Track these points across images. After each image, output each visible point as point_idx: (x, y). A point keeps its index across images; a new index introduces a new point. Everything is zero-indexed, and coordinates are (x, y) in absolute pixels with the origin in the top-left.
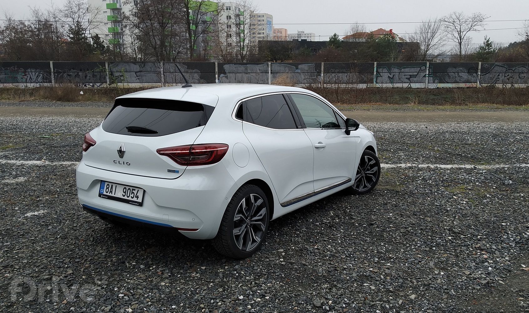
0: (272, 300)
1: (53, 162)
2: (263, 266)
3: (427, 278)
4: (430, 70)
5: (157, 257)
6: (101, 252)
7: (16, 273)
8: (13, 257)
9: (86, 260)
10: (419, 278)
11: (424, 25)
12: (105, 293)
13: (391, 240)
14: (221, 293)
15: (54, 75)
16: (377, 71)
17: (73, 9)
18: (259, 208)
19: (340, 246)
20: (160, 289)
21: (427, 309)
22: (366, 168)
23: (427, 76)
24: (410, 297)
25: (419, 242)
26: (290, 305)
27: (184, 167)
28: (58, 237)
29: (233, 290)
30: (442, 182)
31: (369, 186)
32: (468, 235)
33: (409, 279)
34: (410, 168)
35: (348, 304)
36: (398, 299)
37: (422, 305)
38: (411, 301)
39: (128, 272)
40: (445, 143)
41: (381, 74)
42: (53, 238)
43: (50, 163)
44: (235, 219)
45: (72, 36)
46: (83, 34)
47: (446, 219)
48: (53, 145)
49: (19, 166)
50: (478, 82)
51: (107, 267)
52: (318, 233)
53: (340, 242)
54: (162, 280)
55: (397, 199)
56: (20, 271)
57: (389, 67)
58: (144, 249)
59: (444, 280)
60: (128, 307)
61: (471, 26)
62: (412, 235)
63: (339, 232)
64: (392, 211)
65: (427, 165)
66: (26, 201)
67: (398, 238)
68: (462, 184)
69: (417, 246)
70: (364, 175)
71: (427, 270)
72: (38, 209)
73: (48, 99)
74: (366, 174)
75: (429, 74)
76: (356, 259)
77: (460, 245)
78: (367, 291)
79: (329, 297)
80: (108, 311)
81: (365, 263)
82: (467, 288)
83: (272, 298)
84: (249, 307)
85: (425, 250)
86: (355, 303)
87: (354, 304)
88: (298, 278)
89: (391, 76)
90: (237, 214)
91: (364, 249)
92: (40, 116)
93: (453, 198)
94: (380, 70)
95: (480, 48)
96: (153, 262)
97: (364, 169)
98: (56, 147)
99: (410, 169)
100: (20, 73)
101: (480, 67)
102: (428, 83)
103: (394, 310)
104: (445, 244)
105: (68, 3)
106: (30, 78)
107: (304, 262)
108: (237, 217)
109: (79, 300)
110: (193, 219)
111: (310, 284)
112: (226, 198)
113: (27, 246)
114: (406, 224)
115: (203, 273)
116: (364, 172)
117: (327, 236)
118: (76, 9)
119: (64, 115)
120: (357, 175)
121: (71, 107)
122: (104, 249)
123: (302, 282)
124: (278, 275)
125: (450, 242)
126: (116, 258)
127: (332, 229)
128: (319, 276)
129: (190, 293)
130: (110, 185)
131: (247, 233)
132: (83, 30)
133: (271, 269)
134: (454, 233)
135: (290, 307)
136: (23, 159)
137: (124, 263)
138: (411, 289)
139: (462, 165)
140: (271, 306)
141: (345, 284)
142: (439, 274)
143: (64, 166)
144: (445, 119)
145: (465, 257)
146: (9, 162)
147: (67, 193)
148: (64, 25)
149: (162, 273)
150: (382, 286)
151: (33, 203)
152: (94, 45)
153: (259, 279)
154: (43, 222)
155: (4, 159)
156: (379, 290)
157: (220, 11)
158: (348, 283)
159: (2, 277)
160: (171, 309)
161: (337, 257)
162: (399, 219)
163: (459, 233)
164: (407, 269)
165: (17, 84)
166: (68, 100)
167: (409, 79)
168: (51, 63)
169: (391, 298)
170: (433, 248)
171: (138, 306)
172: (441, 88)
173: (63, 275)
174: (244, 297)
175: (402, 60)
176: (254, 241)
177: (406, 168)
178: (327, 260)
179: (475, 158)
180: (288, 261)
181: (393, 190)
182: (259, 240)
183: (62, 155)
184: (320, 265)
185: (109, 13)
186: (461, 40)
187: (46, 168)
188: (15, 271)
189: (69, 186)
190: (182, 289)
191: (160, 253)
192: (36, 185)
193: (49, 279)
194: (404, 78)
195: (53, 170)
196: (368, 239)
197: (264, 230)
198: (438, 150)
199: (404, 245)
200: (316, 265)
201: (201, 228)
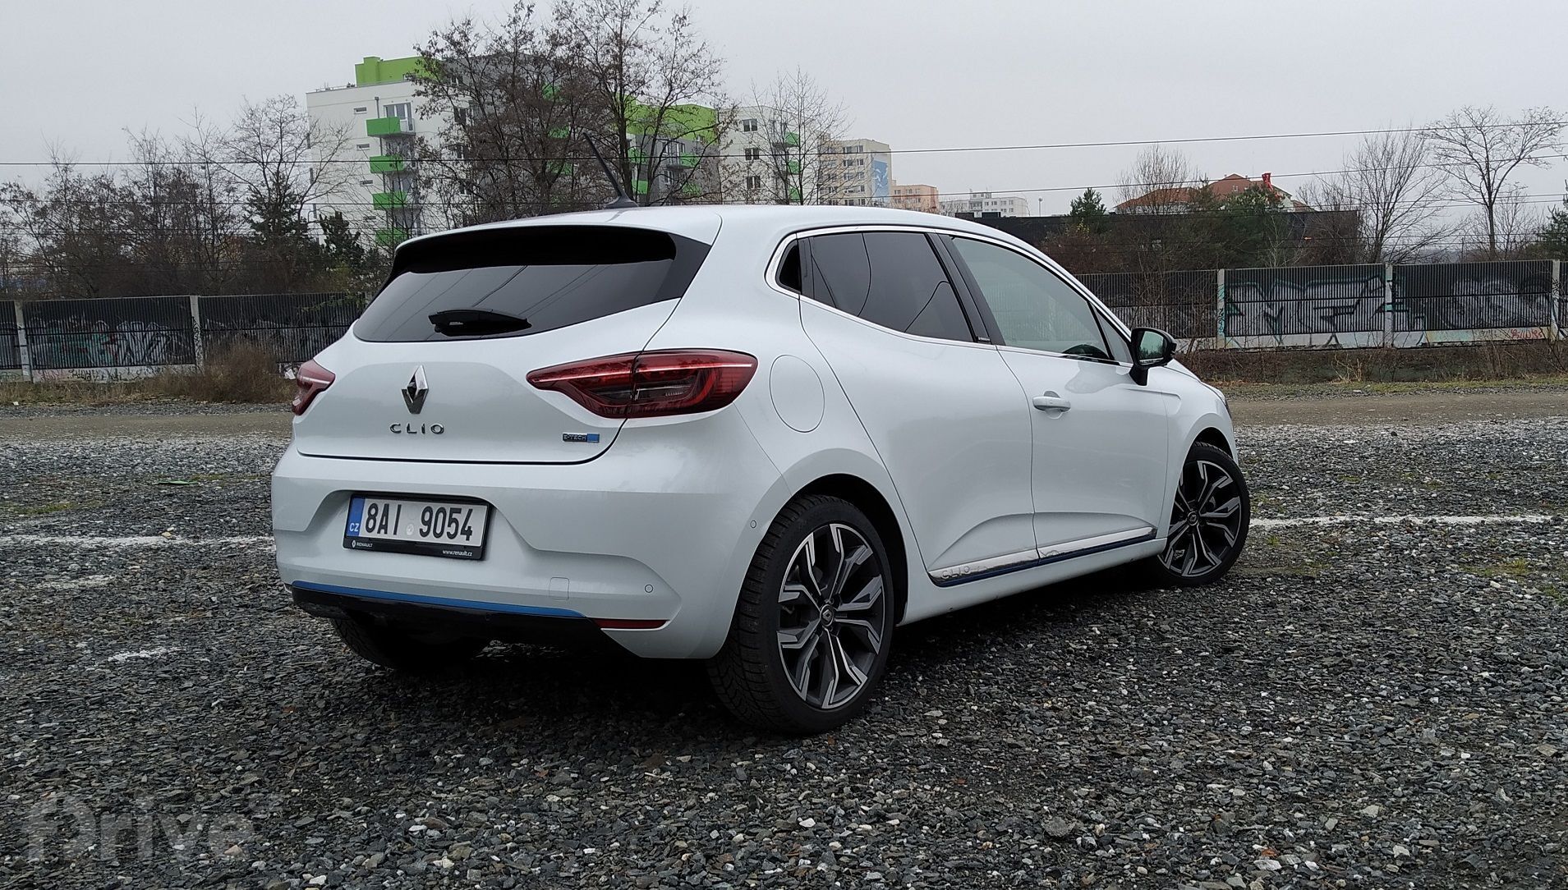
0: (907, 827)
1: (198, 538)
2: (878, 750)
3: (1418, 767)
4: (1398, 289)
5: (533, 739)
6: (351, 731)
7: (76, 789)
8: (68, 753)
9: (304, 752)
10: (1388, 769)
11: (1371, 151)
12: (365, 825)
13: (1293, 684)
14: (743, 815)
15: (202, 339)
16: (1227, 298)
17: (261, 136)
18: (860, 577)
19: (1128, 703)
20: (545, 811)
21: (1421, 838)
22: (1202, 501)
23: (1389, 307)
24: (1364, 811)
25: (1383, 687)
26: (968, 837)
27: (616, 423)
28: (213, 704)
29: (782, 808)
30: (1452, 553)
31: (1216, 560)
32: (1542, 666)
33: (1357, 771)
34: (1346, 525)
35: (1160, 834)
36: (1322, 818)
37: (1402, 830)
38: (1367, 822)
39: (439, 775)
40: (1456, 466)
41: (1241, 306)
42: (197, 708)
43: (190, 542)
44: (784, 597)
45: (258, 219)
46: (293, 212)
47: (1471, 632)
48: (199, 496)
49: (91, 550)
50: (1555, 325)
51: (371, 765)
52: (1055, 674)
53: (1125, 692)
54: (551, 789)
55: (1308, 593)
56: (90, 785)
57: (1265, 283)
58: (490, 722)
59: (1474, 772)
60: (441, 855)
61: (1522, 151)
62: (1362, 671)
63: (1122, 670)
64: (1292, 619)
65: (1402, 518)
66: (113, 628)
67: (1315, 680)
68: (1516, 555)
69: (1380, 696)
70: (1197, 524)
71: (1414, 749)
72: (149, 645)
73: (182, 397)
74: (1203, 520)
75: (1393, 303)
76: (1180, 731)
77: (1518, 691)
78: (1218, 802)
79: (1094, 817)
80: (375, 865)
81: (1210, 739)
82: (1550, 787)
83: (910, 822)
84: (837, 845)
85: (1405, 705)
86: (1181, 829)
87: (1179, 831)
88: (993, 775)
89: (1274, 313)
90: (787, 583)
91: (1204, 706)
92: (157, 435)
93: (1488, 585)
94: (1237, 295)
95: (1554, 218)
96: (521, 751)
97: (1196, 503)
98: (207, 503)
99: (1347, 527)
100: (95, 336)
101: (1556, 275)
102: (1394, 331)
103: (1312, 843)
104: (1470, 690)
105: (246, 119)
106: (128, 349)
107: (1010, 740)
108: (789, 593)
109: (281, 844)
110: (649, 589)
111: (1031, 787)
112: (754, 524)
113: (114, 730)
114: (1339, 647)
115: (679, 771)
116: (1197, 514)
117: (1085, 681)
118: (271, 136)
119: (233, 433)
120: (1174, 521)
121: (257, 413)
122: (363, 727)
123: (1005, 785)
124: (925, 770)
125: (1487, 684)
126: (399, 745)
127: (1098, 664)
128: (1060, 769)
129: (642, 817)
130: (381, 504)
131: (822, 647)
132: (293, 201)
133: (902, 758)
134: (1500, 662)
135: (970, 843)
136: (103, 532)
137: (426, 754)
138: (1364, 792)
139: (1515, 515)
140: (908, 842)
141: (1145, 786)
142: (1455, 757)
143: (233, 546)
144: (1453, 415)
145: (1539, 718)
146: (58, 540)
147: (242, 607)
148: (235, 186)
149: (551, 775)
150: (1269, 788)
151: (133, 633)
152: (328, 247)
153: (864, 780)
154: (166, 672)
155: (43, 534)
156: (1260, 798)
157: (725, 129)
158: (1157, 784)
159: (32, 801)
160: (578, 857)
161: (1119, 726)
162: (1316, 636)
163: (1515, 663)
164: (1347, 749)
165: (88, 369)
166: (249, 400)
167: (1330, 319)
168: (194, 301)
169: (1300, 815)
170: (1431, 700)
171: (472, 852)
172: (1436, 345)
173: (230, 788)
174: (817, 821)
175: (1305, 261)
176: (846, 681)
177: (1332, 527)
178: (1087, 735)
179: (1556, 498)
180: (958, 738)
181: (1294, 576)
182: (864, 679)
183: (227, 522)
184: (1064, 745)
185: (376, 149)
186: (1490, 194)
187: (178, 553)
188: (75, 783)
189: (250, 589)
190: (616, 807)
191: (543, 730)
192: (145, 589)
193: (183, 797)
194: (1313, 316)
195: (196, 558)
196: (1218, 685)
197: (877, 647)
198: (1436, 484)
199: (1336, 695)
200: (1049, 746)
201: (672, 617)
